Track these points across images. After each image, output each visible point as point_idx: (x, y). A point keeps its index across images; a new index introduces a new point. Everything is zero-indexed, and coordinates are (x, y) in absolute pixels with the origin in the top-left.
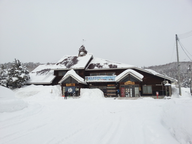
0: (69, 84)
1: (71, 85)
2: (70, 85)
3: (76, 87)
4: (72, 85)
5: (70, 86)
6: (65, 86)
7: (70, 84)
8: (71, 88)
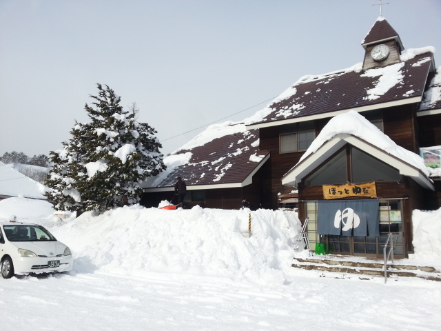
0: (342, 188)
1: (351, 194)
2: (346, 189)
3: (380, 205)
4: (356, 190)
5: (344, 195)
6: (320, 197)
7: (347, 187)
8: (350, 211)
